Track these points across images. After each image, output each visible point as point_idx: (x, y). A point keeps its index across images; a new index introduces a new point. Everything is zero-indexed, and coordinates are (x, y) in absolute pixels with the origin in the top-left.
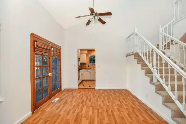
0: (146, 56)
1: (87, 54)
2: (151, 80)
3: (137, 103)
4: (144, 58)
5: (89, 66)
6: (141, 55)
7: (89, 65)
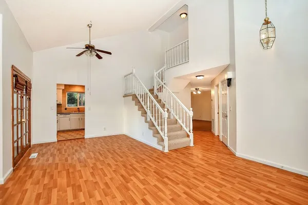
0: (142, 98)
1: (63, 90)
2: (146, 119)
3: (134, 142)
4: (141, 100)
5: (66, 109)
6: (139, 97)
7: (67, 107)
